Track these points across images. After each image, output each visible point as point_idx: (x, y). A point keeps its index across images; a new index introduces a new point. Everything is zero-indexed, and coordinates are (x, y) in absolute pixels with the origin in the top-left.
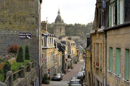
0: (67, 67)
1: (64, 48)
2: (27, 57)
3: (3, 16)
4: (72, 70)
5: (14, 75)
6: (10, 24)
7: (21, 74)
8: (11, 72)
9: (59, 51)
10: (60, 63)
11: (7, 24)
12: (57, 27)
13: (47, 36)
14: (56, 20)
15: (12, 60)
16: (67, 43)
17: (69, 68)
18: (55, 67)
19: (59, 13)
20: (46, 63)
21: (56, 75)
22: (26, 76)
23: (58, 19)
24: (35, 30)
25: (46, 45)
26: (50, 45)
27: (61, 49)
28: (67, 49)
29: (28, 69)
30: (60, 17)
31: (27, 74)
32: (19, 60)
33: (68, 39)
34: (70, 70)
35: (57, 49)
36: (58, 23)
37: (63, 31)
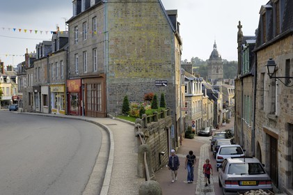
0: (221, 120)
1: (217, 95)
2: (163, 105)
3: (139, 64)
4: (228, 124)
5: (148, 118)
6: (147, 71)
7: (154, 118)
8: (145, 114)
9: (210, 99)
10: (211, 115)
11: (143, 72)
12: (213, 66)
13: (192, 81)
14: (210, 57)
15: (148, 107)
16: (221, 89)
17: (223, 122)
18: (204, 120)
19: (215, 46)
20: (191, 114)
21: (204, 129)
22: (159, 120)
23: (214, 55)
24: (171, 77)
25: (190, 92)
26: (196, 92)
27: (213, 97)
28: (221, 96)
29: (162, 116)
30: (217, 52)
31: (160, 120)
32: (154, 107)
33: (226, 83)
34: (225, 124)
35: (207, 96)
36: (214, 61)
37: (221, 72)
